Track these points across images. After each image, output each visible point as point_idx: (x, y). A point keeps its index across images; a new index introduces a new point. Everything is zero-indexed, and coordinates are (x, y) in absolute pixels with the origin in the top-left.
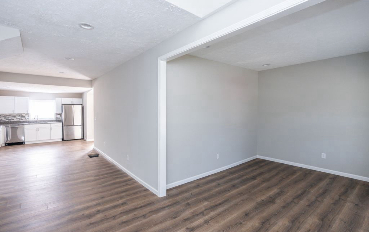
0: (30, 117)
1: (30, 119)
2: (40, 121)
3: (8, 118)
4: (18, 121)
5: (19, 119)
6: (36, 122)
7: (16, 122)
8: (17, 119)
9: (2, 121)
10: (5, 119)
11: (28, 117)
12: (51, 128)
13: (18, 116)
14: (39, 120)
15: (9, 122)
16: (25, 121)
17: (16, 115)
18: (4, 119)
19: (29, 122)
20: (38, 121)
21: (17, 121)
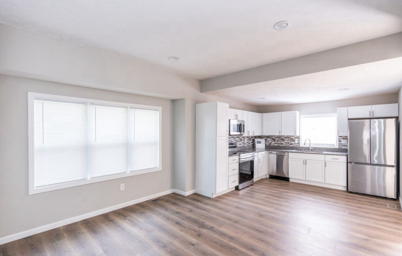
0: (300, 142)
1: (300, 144)
2: (314, 148)
3: (278, 141)
4: (287, 147)
5: (288, 143)
6: (307, 150)
7: (285, 148)
8: (286, 143)
9: (271, 145)
10: (275, 142)
11: (299, 141)
12: (325, 163)
13: (288, 139)
14: (311, 146)
15: (278, 147)
16: (294, 147)
17: (286, 138)
18: (273, 143)
19: (299, 149)
20: (310, 149)
21: (286, 145)
